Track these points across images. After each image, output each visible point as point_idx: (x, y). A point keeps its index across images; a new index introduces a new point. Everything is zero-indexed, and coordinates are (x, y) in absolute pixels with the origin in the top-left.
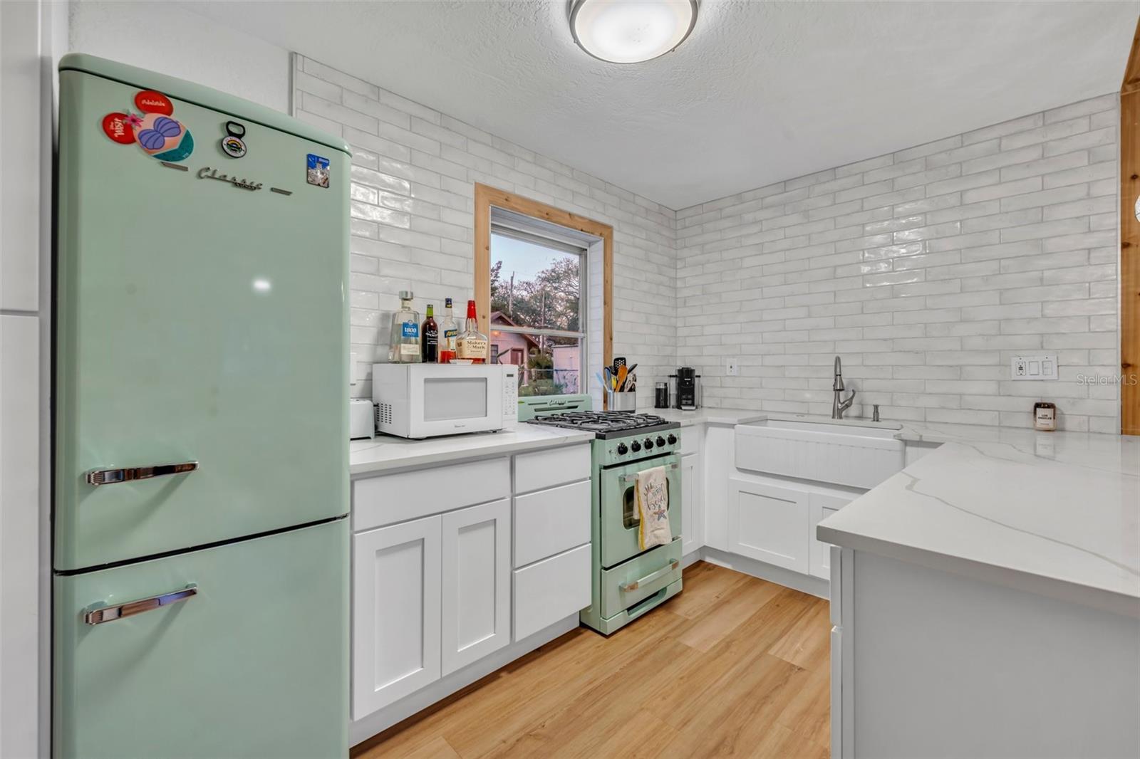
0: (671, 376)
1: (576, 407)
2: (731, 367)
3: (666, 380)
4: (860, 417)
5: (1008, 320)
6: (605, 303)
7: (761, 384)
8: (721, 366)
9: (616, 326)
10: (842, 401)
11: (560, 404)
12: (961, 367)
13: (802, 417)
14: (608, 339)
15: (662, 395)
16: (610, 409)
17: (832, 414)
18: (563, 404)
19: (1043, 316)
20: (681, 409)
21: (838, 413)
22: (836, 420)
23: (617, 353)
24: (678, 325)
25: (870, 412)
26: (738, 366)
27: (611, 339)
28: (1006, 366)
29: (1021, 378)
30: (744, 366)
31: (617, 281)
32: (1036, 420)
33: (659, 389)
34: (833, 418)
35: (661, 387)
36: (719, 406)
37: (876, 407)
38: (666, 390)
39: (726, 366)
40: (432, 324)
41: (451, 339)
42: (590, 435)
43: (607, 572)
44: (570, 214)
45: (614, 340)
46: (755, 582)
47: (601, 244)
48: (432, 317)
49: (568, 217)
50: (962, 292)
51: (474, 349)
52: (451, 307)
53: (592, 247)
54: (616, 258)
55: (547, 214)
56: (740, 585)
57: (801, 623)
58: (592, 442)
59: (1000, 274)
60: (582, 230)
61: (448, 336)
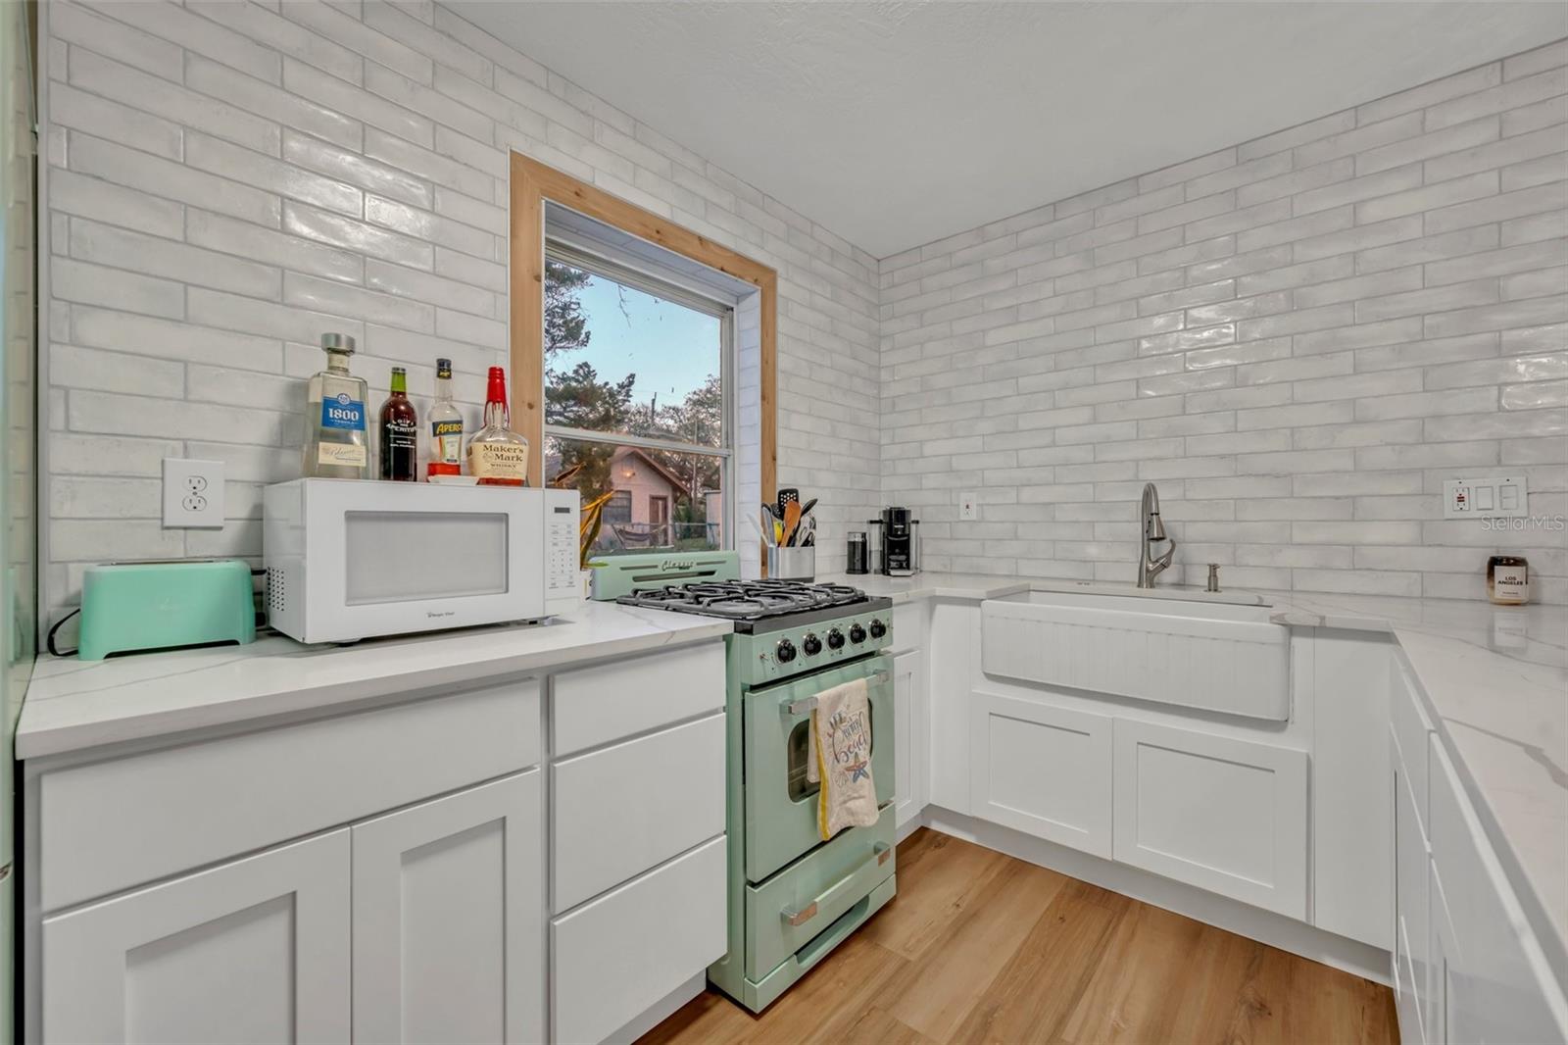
0: (872, 522)
1: (712, 573)
2: (967, 507)
3: (865, 528)
4: (1180, 585)
5: (1438, 417)
6: (763, 398)
7: (1016, 533)
8: (951, 505)
9: (783, 438)
10: (1153, 559)
11: (681, 568)
12: (1354, 498)
13: (1086, 585)
14: (769, 458)
15: (858, 552)
16: (772, 576)
17: (1137, 580)
18: (688, 568)
19: (1500, 409)
20: (889, 574)
21: (1148, 578)
22: (1145, 591)
23: (783, 481)
24: (882, 442)
25: (1201, 577)
26: (978, 505)
27: (774, 459)
28: (1435, 495)
29: (1460, 515)
30: (988, 505)
31: (783, 362)
32: (1493, 588)
33: (854, 543)
34: (1139, 586)
35: (857, 540)
36: (948, 570)
37: (1214, 568)
38: (864, 544)
39: (958, 505)
40: (402, 408)
41: (446, 439)
42: (726, 626)
43: (756, 891)
44: (700, 239)
45: (780, 461)
46: (1017, 868)
47: (756, 298)
48: (404, 394)
49: (697, 242)
50: (1356, 372)
51: (499, 461)
52: (449, 377)
53: (740, 304)
54: (782, 324)
55: (658, 232)
56: (993, 875)
57: (1109, 958)
58: (727, 639)
59: (1423, 340)
60: (722, 270)
61: (440, 434)
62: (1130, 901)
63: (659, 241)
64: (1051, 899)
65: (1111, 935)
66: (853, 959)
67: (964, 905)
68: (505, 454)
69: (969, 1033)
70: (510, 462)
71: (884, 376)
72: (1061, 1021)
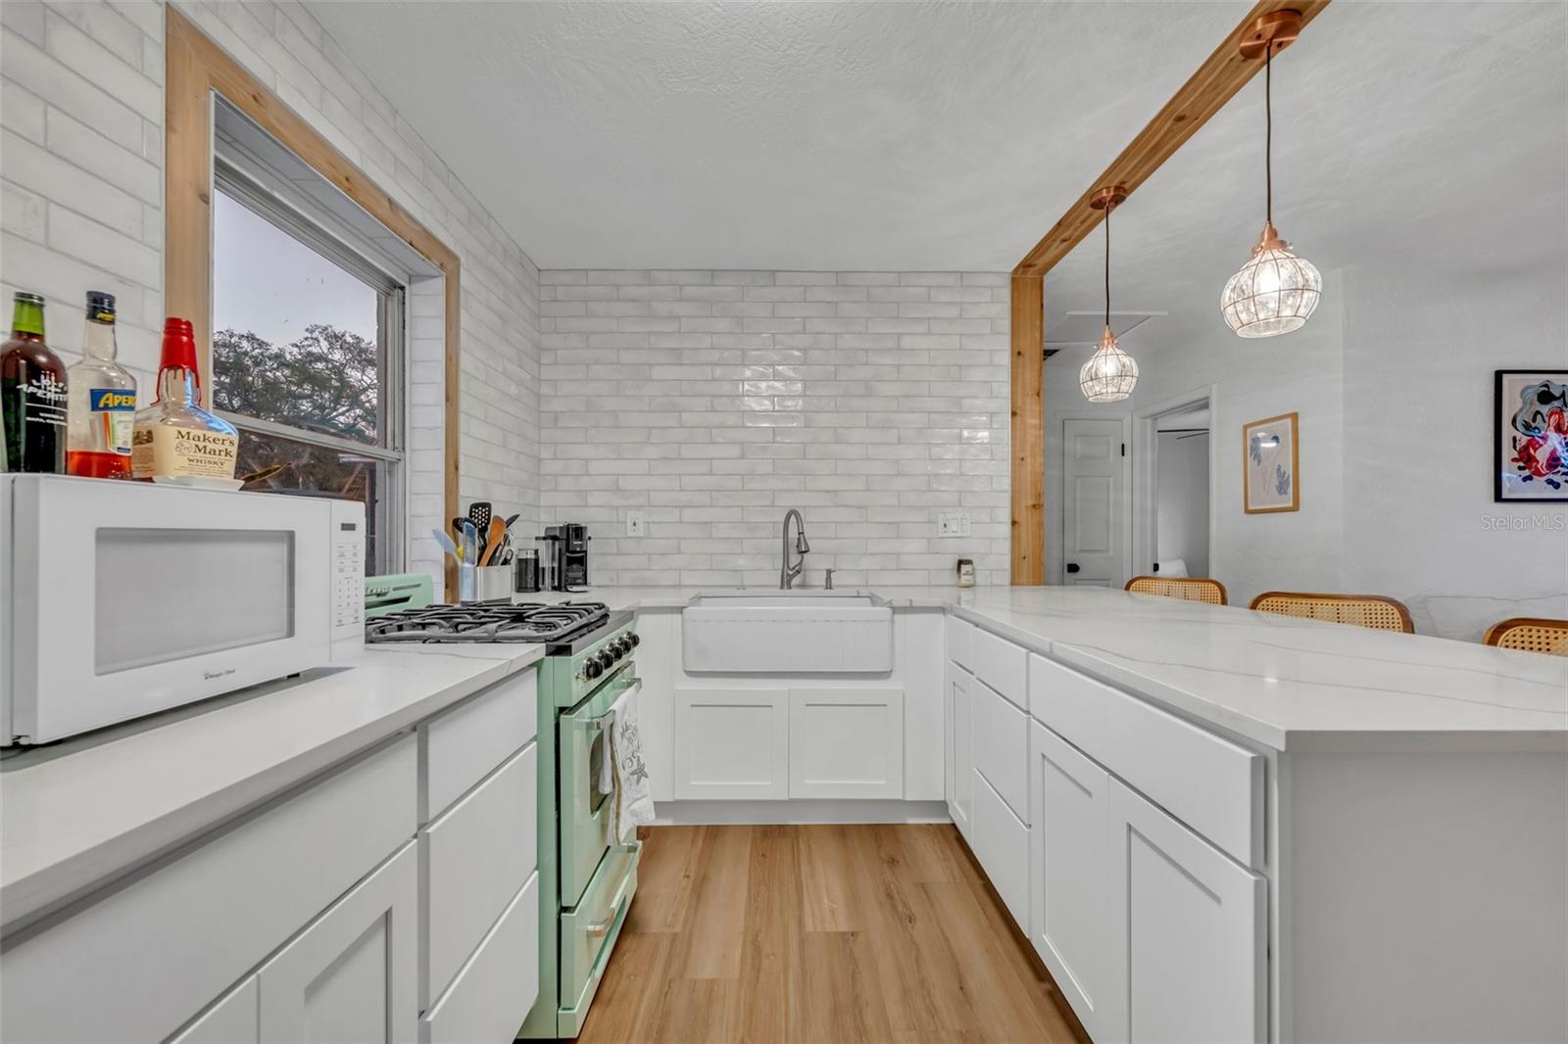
0: (537, 538)
1: (406, 599)
2: (635, 524)
3: (534, 544)
4: (803, 586)
5: (936, 475)
6: (447, 399)
7: (679, 547)
8: (618, 522)
9: (465, 445)
10: (791, 566)
11: (379, 595)
12: (898, 524)
13: (741, 590)
14: (452, 468)
15: (531, 568)
16: (466, 595)
17: (780, 584)
18: (385, 594)
19: (961, 474)
20: (567, 591)
21: (786, 582)
22: (786, 591)
23: (469, 493)
24: (542, 456)
25: (819, 579)
26: (645, 522)
27: (457, 468)
28: (934, 523)
29: (944, 535)
30: (654, 523)
31: (465, 362)
32: (960, 577)
33: (526, 560)
34: (782, 587)
35: (529, 557)
36: (616, 584)
37: (829, 572)
38: (537, 561)
39: (626, 522)
40: (42, 359)
41: (116, 416)
42: (539, 650)
43: (575, 914)
44: (390, 201)
45: (462, 470)
46: (714, 833)
47: (439, 284)
48: (40, 337)
49: (387, 204)
50: (899, 443)
51: (199, 455)
52: (112, 322)
53: (413, 287)
54: (465, 320)
55: (347, 179)
56: (700, 843)
57: (805, 868)
58: (537, 665)
59: (929, 428)
60: (411, 244)
61: (106, 407)
62: (797, 826)
63: (349, 191)
64: (749, 843)
65: (798, 853)
66: (628, 955)
67: (692, 875)
68: (210, 446)
69: (749, 960)
70: (216, 458)
71: (545, 390)
72: (800, 922)
